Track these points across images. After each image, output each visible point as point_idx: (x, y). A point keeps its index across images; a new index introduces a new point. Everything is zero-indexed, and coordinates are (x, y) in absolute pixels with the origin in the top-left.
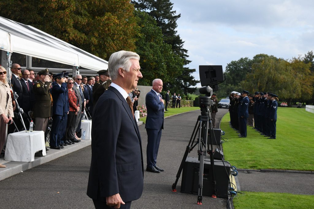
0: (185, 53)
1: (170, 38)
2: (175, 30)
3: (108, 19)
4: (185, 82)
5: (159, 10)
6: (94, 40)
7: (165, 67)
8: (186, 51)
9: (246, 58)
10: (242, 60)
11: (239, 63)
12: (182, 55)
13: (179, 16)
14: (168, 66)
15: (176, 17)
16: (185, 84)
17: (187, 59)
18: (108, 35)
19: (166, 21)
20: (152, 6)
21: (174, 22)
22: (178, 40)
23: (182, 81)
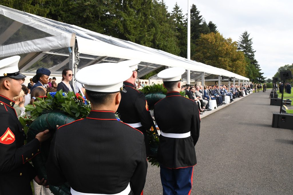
0: (259, 66)
1: (253, 61)
2: (254, 57)
3: (238, 62)
4: (259, 78)
5: (246, 50)
6: (234, 69)
7: (252, 73)
8: (259, 65)
9: (288, 65)
10: (286, 66)
11: (284, 67)
12: (258, 67)
13: (255, 51)
14: (253, 73)
15: (254, 52)
16: (260, 79)
17: (260, 68)
18: (238, 67)
19: (250, 54)
20: (243, 49)
21: (254, 54)
22: (255, 61)
23: (258, 78)
